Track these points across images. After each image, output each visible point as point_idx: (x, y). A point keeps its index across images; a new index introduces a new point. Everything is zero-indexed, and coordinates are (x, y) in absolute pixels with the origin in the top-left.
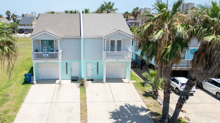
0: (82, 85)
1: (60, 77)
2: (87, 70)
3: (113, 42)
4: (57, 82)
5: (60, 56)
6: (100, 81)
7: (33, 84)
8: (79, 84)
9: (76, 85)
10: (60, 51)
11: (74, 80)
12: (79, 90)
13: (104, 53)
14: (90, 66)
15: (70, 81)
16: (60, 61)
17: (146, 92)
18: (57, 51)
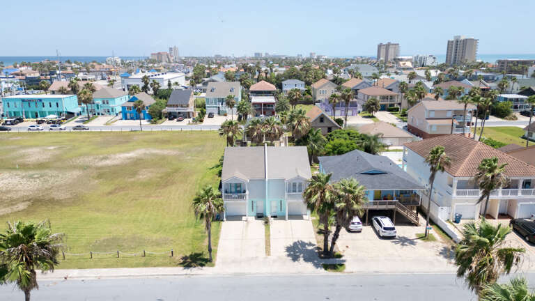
0: (267, 223)
1: (247, 214)
2: (271, 207)
3: (294, 185)
4: (244, 218)
5: (247, 197)
6: (283, 218)
7: (223, 220)
8: (263, 222)
9: (261, 222)
10: (247, 192)
11: (260, 216)
12: (264, 227)
13: (286, 193)
14: (274, 204)
15: (254, 218)
16: (247, 201)
17: (320, 229)
18: (245, 192)
